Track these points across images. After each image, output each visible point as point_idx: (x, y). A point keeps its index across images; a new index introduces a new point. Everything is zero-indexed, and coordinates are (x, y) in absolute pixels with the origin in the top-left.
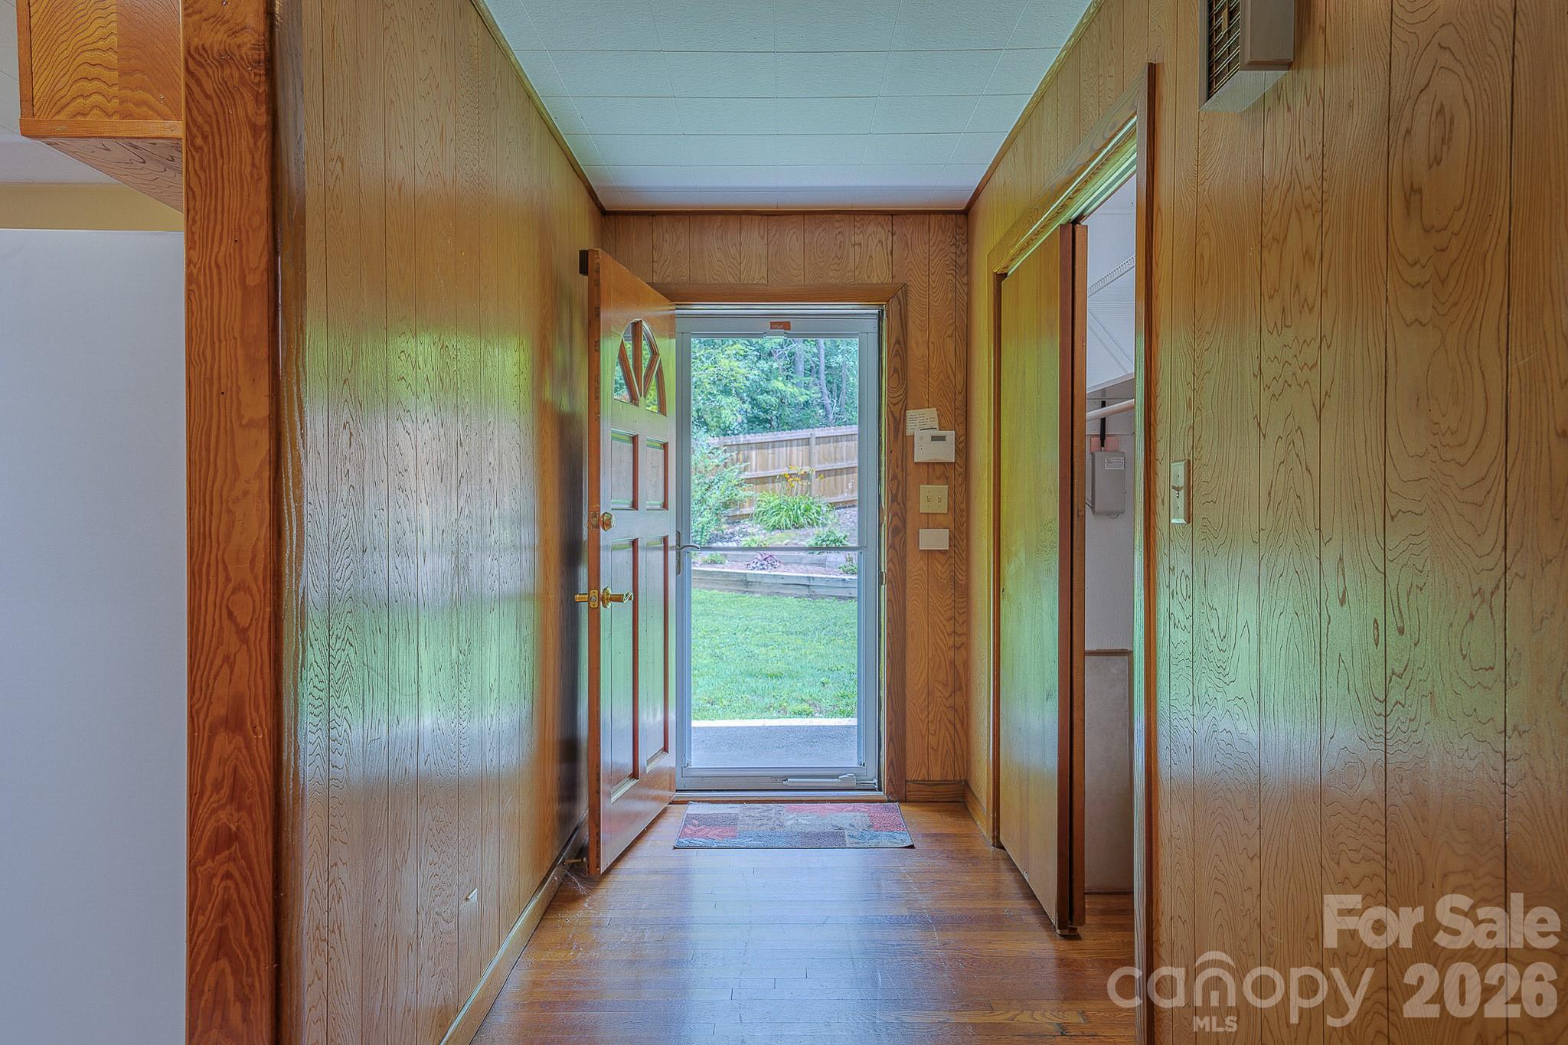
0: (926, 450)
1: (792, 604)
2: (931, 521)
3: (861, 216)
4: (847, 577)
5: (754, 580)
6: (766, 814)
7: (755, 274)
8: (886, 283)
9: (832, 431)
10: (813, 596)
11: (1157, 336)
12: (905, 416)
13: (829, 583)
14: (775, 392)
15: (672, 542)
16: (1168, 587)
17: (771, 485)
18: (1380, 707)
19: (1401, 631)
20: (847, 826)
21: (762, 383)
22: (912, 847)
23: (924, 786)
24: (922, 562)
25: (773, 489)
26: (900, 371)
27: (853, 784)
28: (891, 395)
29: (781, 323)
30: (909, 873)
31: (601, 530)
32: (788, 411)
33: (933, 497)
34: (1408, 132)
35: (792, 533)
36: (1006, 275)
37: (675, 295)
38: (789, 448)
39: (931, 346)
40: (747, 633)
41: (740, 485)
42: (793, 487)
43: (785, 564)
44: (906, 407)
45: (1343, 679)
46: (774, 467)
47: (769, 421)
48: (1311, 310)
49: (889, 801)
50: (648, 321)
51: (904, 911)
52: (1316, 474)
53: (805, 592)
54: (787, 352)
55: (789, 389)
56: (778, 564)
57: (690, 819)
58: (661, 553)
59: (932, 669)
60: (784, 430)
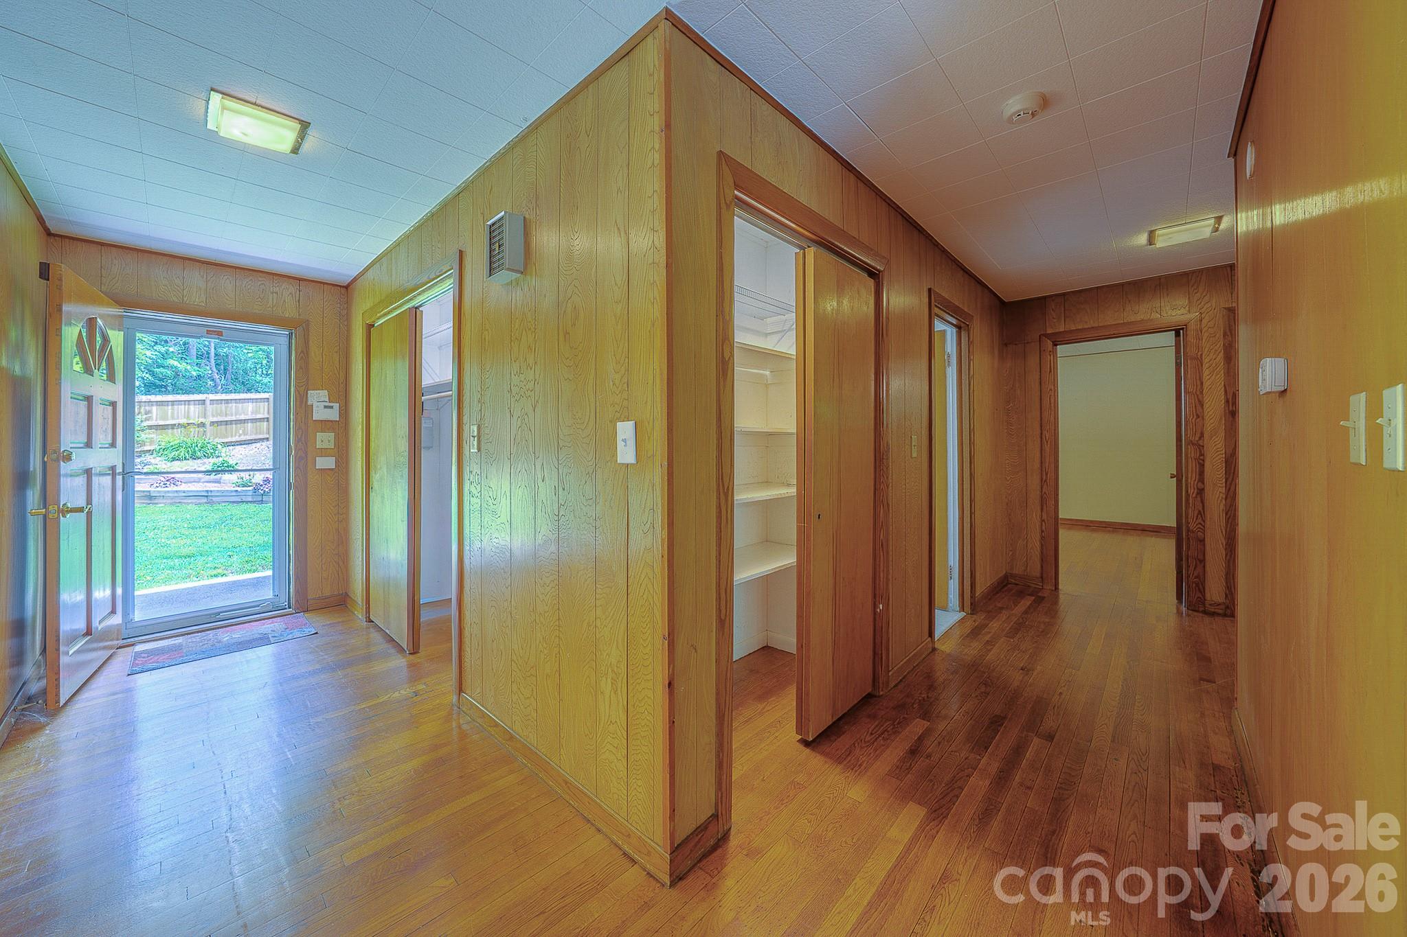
0: (320, 413)
1: (192, 510)
2: (324, 453)
3: (277, 277)
4: (239, 489)
5: (158, 495)
6: (205, 638)
7: (197, 299)
8: (295, 318)
9: (224, 397)
10: (211, 503)
11: (463, 369)
12: (307, 394)
13: (223, 494)
14: (171, 367)
15: (119, 470)
16: (469, 480)
17: (170, 431)
18: (557, 519)
19: (564, 489)
20: (270, 632)
21: (159, 360)
22: (316, 633)
23: (319, 601)
24: (317, 476)
25: (172, 434)
27: (271, 608)
28: (297, 381)
29: (215, 331)
30: (317, 647)
31: (62, 462)
32: (182, 381)
33: (325, 440)
34: (565, 312)
35: (191, 462)
36: (373, 325)
37: (125, 303)
38: (187, 406)
39: (324, 357)
40: (156, 531)
41: (143, 431)
42: (191, 432)
43: (185, 483)
44: (308, 389)
45: (543, 510)
46: (173, 418)
47: (165, 387)
48: (531, 369)
49: (297, 613)
50: (102, 317)
51: (318, 666)
52: (533, 432)
53: (205, 500)
54: (181, 343)
55: (182, 366)
56: (180, 483)
57: (138, 654)
58: (109, 478)
59: (325, 534)
60: (179, 394)
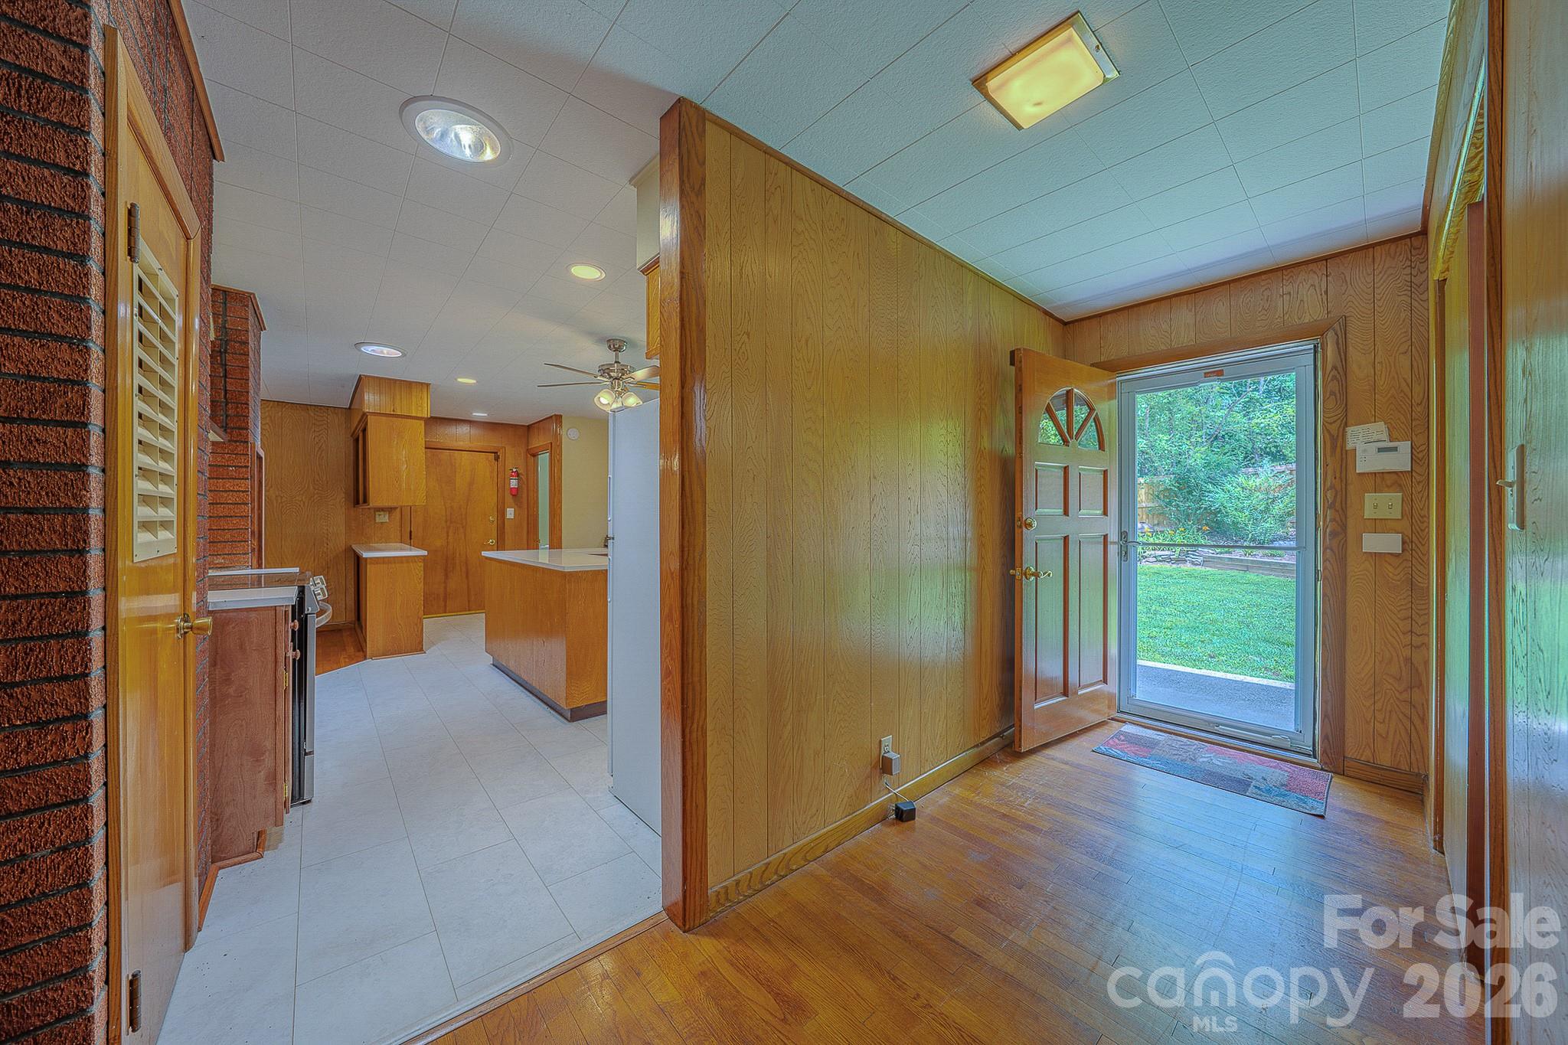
0: (1370, 462)
2: (1378, 526)
3: (1289, 271)
6: (1185, 747)
7: (1185, 339)
8: (1321, 320)
12: (1344, 432)
20: (1258, 778)
22: (1322, 817)
23: (1366, 766)
24: (1367, 563)
26: (1338, 395)
27: (1288, 745)
28: (1327, 416)
29: (1214, 372)
31: (1024, 528)
33: (1381, 504)
37: (1113, 367)
39: (1378, 367)
44: (1346, 423)
49: (1322, 769)
57: (1121, 733)
59: (1381, 662)
